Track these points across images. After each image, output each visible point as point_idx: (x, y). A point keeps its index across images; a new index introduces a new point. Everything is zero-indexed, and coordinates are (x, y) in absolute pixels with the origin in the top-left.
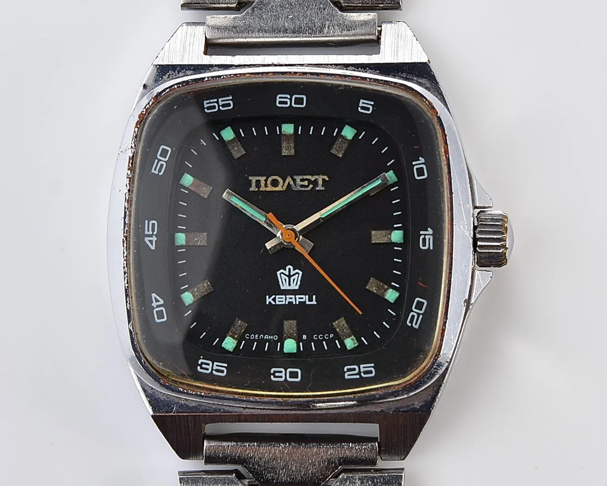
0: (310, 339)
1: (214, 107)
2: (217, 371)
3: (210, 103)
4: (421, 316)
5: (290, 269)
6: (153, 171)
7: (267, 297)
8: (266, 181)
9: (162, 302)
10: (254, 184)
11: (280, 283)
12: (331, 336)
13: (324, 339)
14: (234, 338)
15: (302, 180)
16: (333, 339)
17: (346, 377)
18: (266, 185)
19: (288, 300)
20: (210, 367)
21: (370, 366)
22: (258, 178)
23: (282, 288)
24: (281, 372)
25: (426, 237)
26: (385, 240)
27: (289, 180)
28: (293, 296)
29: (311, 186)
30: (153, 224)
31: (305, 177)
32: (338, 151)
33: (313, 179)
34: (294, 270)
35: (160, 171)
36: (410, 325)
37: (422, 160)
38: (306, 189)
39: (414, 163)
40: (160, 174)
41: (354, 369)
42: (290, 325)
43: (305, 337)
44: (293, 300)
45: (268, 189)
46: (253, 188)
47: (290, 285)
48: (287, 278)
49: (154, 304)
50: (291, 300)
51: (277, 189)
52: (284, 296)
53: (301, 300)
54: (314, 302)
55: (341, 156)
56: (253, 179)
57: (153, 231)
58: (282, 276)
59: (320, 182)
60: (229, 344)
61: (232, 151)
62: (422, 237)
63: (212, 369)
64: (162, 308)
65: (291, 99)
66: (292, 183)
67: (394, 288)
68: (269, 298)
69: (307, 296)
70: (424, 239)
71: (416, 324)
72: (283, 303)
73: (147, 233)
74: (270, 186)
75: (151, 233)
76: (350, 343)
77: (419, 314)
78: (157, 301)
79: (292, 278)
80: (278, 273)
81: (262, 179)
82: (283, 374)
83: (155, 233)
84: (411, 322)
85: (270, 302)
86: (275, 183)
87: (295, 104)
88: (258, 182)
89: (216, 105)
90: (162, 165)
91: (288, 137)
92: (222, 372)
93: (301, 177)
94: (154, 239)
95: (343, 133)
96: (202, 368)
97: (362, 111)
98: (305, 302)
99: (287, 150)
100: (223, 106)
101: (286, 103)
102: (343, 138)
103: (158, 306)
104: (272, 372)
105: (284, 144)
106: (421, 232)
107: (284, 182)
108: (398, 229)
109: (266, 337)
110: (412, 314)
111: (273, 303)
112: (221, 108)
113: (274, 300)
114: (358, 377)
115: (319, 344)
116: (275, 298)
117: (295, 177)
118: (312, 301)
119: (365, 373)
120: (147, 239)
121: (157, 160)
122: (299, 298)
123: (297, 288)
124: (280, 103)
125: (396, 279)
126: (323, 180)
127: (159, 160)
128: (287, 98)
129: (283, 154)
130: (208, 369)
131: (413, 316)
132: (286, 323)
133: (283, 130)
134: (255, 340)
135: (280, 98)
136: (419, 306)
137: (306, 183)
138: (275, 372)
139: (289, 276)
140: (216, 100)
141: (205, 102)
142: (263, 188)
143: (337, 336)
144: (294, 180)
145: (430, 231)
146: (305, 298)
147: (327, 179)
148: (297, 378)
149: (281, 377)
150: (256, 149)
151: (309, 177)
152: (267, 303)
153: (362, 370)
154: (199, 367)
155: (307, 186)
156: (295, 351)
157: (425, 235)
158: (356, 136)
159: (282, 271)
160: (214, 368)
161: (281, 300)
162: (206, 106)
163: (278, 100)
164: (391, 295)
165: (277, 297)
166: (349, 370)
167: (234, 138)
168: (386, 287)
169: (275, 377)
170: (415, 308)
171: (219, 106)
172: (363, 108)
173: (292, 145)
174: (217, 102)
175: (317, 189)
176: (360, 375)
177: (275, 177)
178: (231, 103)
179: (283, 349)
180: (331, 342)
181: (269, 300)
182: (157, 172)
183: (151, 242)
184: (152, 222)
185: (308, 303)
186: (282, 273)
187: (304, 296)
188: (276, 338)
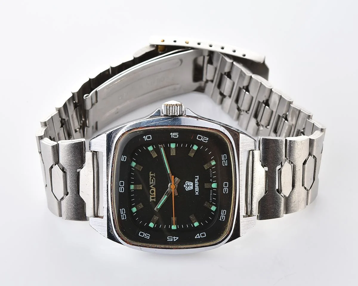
0: (212, 178)
1: (124, 216)
2: (224, 213)
3: (122, 217)
4: (204, 137)
5: (185, 186)
6: (149, 238)
7: (196, 194)
8: (152, 195)
9: (198, 234)
10: (153, 200)
11: (191, 189)
12: (210, 170)
13: (212, 173)
14: (211, 207)
15: (151, 181)
16: (212, 169)
17: (227, 165)
18: (153, 195)
19: (197, 186)
20: (223, 216)
21: (223, 156)
22: (151, 198)
23: (192, 189)
24: (225, 189)
25: (174, 135)
26: (174, 150)
27: (151, 187)
28: (196, 184)
29: (154, 178)
30: (169, 238)
31: (150, 180)
32: (140, 168)
33: (151, 177)
34: (185, 184)
35: (148, 236)
36: (207, 141)
37: (144, 137)
38: (155, 180)
39: (145, 140)
40: (150, 235)
41: (224, 162)
42: (206, 186)
43: (211, 180)
44: (197, 184)
45: (155, 194)
46: (154, 200)
47: (191, 186)
48: (189, 187)
49: (199, 237)
50: (197, 185)
51: (155, 191)
52: (196, 188)
53: (197, 182)
54: (198, 177)
55: (142, 167)
56: (151, 200)
57: (171, 238)
58: (188, 189)
59: (152, 175)
60: (213, 208)
61: (140, 208)
62: (173, 137)
63: (224, 215)
64: (201, 234)
65: (121, 187)
66: (152, 185)
67: (192, 146)
68: (196, 193)
69: (196, 179)
70: (175, 136)
71: (207, 139)
72: (198, 188)
73: (172, 240)
74: (154, 194)
75: (172, 239)
76: (213, 163)
77: (203, 138)
78: (198, 236)
79: (189, 185)
80: (187, 190)
81: (151, 196)
82: (226, 189)
83: (172, 237)
84: (206, 141)
85: (198, 193)
86: (153, 192)
87: (123, 185)
88: (153, 198)
89: (123, 215)
90: (146, 235)
91: (135, 187)
92: (225, 211)
93: (150, 182)
94: (174, 238)
95: (134, 166)
96: (223, 219)
97: (126, 160)
98: (198, 180)
99: (140, 187)
100: (124, 212)
101: (122, 189)
102: (136, 166)
103: (200, 236)
104: (225, 193)
105: (138, 189)
106: (172, 137)
107: (152, 188)
108: (170, 145)
109: (211, 194)
110: (203, 141)
111: (198, 192)
112: (124, 213)
113: (197, 192)
114: (227, 161)
115: (214, 175)
116: (196, 191)
117: (150, 184)
118: (197, 177)
119: (225, 158)
120: (174, 240)
121: (145, 237)
122: (196, 182)
123: (192, 183)
124: (122, 191)
125: (189, 146)
126: (151, 173)
127: (144, 236)
128: (121, 188)
129: (141, 189)
130: (224, 217)
131: (204, 140)
132: (206, 187)
133: (132, 189)
134: (212, 199)
135: (120, 191)
136: (200, 138)
137: (152, 180)
138: (225, 192)
139: (188, 186)
140: (121, 215)
141: (122, 219)
142: (155, 196)
143: (211, 168)
144: (152, 184)
145: (171, 134)
146: (196, 180)
147: (151, 172)
148: (227, 183)
149: (227, 189)
150: (139, 199)
151: (150, 179)
152: (198, 194)
153: (224, 159)
154: (223, 220)
155: (154, 179)
156: (216, 184)
157: (173, 136)
158: (135, 161)
159: (186, 189)
160: (223, 215)
161: (197, 189)
162: (124, 219)
163: (121, 192)
164: (195, 147)
165: (196, 190)
166: (224, 164)
167: (136, 207)
168: (192, 150)
169: (227, 192)
170: (201, 139)
171: (124, 214)
172: (124, 160)
173: (138, 185)
174: (122, 214)
175: (155, 176)
176: (226, 160)
177: (150, 192)
178: (122, 209)
179: (215, 188)
180: (213, 170)
181: (197, 194)
182: (149, 237)
183: (175, 239)
184: (168, 238)
185: (198, 179)
186: (187, 189)
187: (196, 181)
188: (211, 191)
